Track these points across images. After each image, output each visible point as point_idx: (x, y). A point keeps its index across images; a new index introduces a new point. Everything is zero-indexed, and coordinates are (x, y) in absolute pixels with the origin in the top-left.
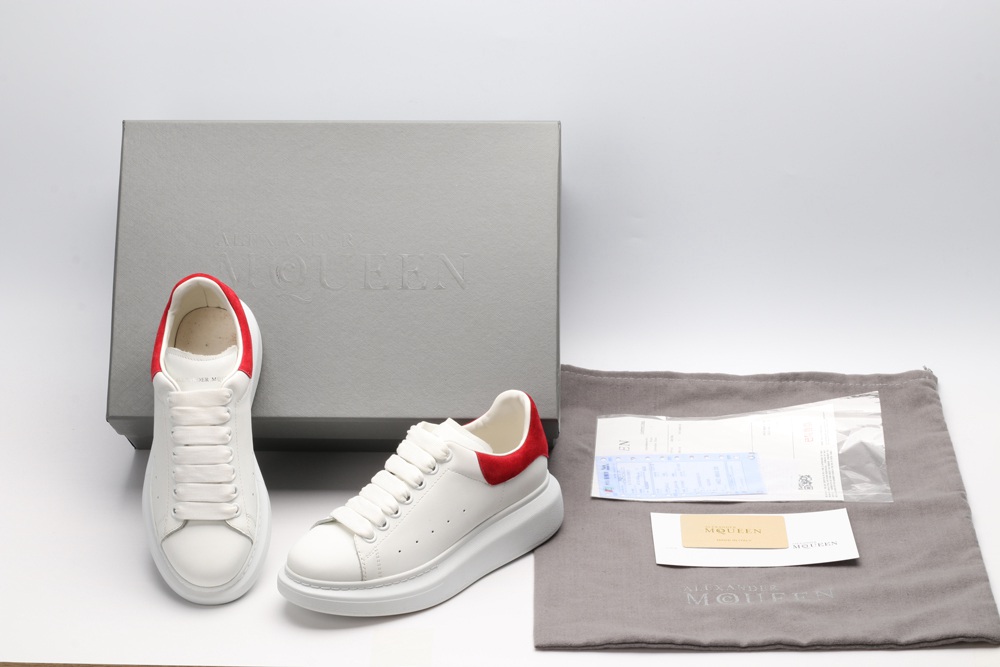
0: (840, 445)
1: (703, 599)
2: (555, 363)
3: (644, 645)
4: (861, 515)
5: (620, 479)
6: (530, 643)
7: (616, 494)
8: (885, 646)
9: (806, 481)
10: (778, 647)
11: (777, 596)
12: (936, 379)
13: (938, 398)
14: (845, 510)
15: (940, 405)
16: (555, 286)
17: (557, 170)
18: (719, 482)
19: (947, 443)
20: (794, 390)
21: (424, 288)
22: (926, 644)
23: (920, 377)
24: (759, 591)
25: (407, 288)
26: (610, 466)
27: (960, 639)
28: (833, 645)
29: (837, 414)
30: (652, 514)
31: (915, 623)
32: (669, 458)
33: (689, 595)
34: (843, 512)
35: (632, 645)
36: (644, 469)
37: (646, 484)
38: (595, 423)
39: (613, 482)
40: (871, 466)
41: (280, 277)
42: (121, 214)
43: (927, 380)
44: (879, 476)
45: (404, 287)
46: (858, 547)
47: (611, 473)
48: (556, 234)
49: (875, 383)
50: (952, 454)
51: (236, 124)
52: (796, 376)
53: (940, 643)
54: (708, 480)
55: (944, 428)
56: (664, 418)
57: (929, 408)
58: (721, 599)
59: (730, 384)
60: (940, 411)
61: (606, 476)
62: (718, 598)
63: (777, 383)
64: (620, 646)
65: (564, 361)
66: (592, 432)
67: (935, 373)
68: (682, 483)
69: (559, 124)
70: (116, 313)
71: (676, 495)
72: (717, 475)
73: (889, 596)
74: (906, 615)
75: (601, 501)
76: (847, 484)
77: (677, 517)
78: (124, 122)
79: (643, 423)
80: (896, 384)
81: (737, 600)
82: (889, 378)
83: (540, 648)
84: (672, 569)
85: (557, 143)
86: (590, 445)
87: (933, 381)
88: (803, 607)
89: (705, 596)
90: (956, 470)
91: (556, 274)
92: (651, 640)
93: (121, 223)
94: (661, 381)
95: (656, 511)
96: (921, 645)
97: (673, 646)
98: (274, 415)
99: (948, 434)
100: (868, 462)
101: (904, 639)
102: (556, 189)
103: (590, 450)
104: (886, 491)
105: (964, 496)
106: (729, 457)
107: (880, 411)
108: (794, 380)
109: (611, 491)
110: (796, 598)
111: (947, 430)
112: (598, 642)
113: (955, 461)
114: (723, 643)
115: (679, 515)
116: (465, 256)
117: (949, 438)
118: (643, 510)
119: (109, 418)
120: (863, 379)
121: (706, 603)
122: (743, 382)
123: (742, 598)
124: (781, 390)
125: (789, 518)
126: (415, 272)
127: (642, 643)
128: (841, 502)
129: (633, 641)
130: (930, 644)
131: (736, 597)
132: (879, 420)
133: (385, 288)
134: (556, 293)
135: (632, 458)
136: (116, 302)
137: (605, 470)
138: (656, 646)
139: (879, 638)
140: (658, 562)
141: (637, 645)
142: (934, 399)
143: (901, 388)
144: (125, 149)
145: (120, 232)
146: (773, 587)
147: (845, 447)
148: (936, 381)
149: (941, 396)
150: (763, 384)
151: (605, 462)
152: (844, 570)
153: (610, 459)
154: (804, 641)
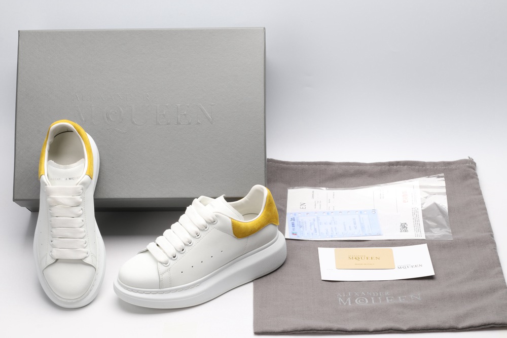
0: (422, 204)
1: (348, 302)
2: (264, 158)
3: (315, 331)
4: (435, 247)
5: (301, 227)
6: (252, 331)
7: (298, 236)
8: (450, 330)
9: (404, 227)
10: (390, 331)
11: (389, 299)
12: (475, 164)
13: (477, 175)
14: (426, 244)
15: (478, 179)
16: (264, 121)
17: (263, 55)
18: (356, 228)
19: (482, 202)
20: (397, 171)
21: (190, 124)
22: (473, 328)
23: (466, 163)
24: (379, 296)
25: (180, 124)
26: (295, 219)
27: (492, 325)
28: (421, 330)
29: (421, 187)
30: (319, 248)
31: (466, 315)
32: (328, 214)
33: (340, 299)
34: (425, 246)
35: (309, 332)
36: (314, 220)
37: (315, 229)
38: (287, 192)
39: (297, 229)
40: (440, 217)
41: (108, 118)
42: (19, 84)
43: (471, 164)
44: (444, 223)
45: (178, 123)
46: (434, 267)
47: (296, 223)
48: (263, 92)
49: (442, 166)
50: (485, 209)
51: (82, 32)
52: (397, 163)
53: (481, 328)
54: (350, 227)
55: (480, 193)
56: (324, 188)
57: (472, 181)
58: (358, 301)
59: (361, 168)
60: (478, 183)
61: (293, 225)
62: (356, 301)
63: (387, 167)
64: (302, 332)
65: (268, 157)
66: (285, 198)
67: (475, 161)
68: (335, 228)
69: (265, 29)
70: (17, 140)
71: (332, 236)
72: (355, 224)
73: (451, 298)
74: (462, 310)
75: (290, 241)
76: (427, 229)
77: (332, 250)
78: (19, 32)
79: (313, 192)
80: (453, 167)
81: (367, 301)
82: (449, 163)
83: (257, 333)
84: (330, 283)
85: (263, 39)
86: (284, 206)
87: (473, 165)
88: (404, 306)
89: (349, 299)
90: (487, 219)
91: (263, 114)
92: (319, 329)
93: (18, 89)
94: (323, 167)
95: (321, 247)
96: (470, 329)
97: (332, 332)
98: (107, 197)
99: (482, 197)
100: (439, 215)
101: (461, 326)
102: (263, 66)
103: (283, 209)
104: (449, 232)
105: (492, 236)
106: (361, 212)
107: (445, 185)
108: (397, 165)
109: (296, 234)
110: (400, 300)
111: (482, 194)
112: (289, 330)
113: (486, 214)
114: (359, 330)
115: (334, 248)
116: (212, 105)
117: (483, 199)
118: (313, 246)
119: (14, 200)
120: (435, 164)
121: (350, 304)
122: (369, 167)
123: (370, 300)
124: (389, 171)
125: (396, 250)
126: (185, 115)
127: (314, 330)
128: (424, 240)
129: (309, 329)
130: (475, 328)
131: (366, 300)
132: (444, 190)
133: (168, 124)
134: (264, 126)
135: (307, 214)
136: (17, 134)
137: (293, 221)
138: (322, 332)
139: (447, 325)
140: (322, 279)
141: (311, 332)
142: (474, 176)
143: (456, 169)
144: (20, 47)
145: (18, 94)
146: (387, 293)
147: (425, 206)
148: (476, 165)
149: (478, 174)
150: (379, 168)
151: (292, 216)
152: (426, 281)
153: (295, 215)
154: (405, 328)
